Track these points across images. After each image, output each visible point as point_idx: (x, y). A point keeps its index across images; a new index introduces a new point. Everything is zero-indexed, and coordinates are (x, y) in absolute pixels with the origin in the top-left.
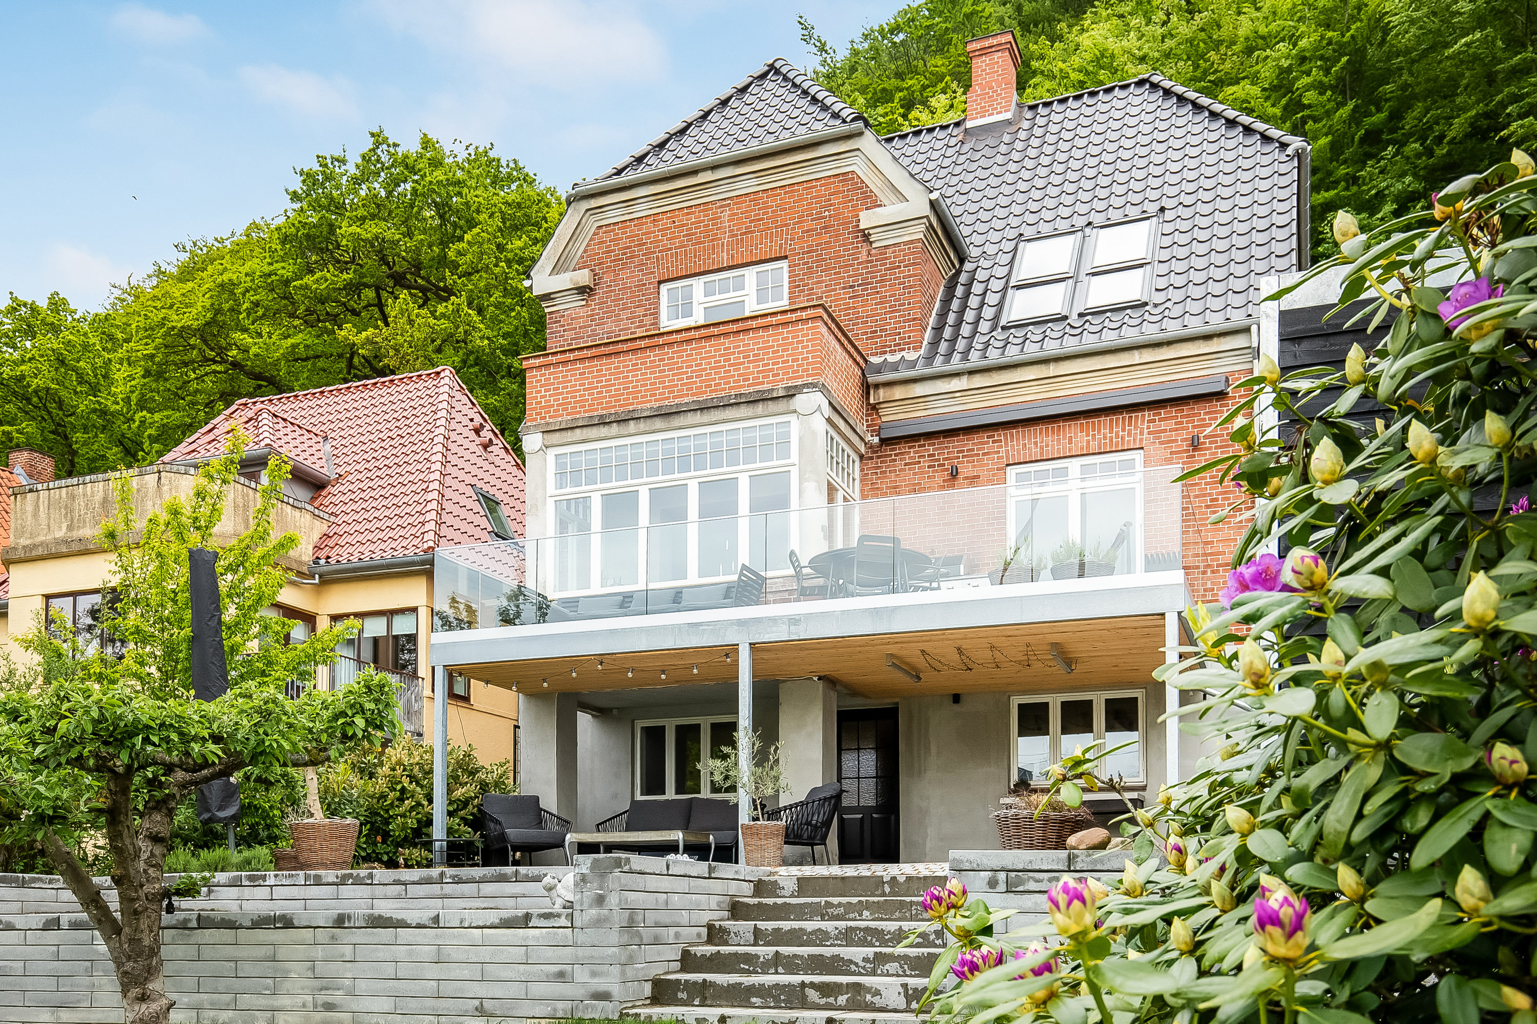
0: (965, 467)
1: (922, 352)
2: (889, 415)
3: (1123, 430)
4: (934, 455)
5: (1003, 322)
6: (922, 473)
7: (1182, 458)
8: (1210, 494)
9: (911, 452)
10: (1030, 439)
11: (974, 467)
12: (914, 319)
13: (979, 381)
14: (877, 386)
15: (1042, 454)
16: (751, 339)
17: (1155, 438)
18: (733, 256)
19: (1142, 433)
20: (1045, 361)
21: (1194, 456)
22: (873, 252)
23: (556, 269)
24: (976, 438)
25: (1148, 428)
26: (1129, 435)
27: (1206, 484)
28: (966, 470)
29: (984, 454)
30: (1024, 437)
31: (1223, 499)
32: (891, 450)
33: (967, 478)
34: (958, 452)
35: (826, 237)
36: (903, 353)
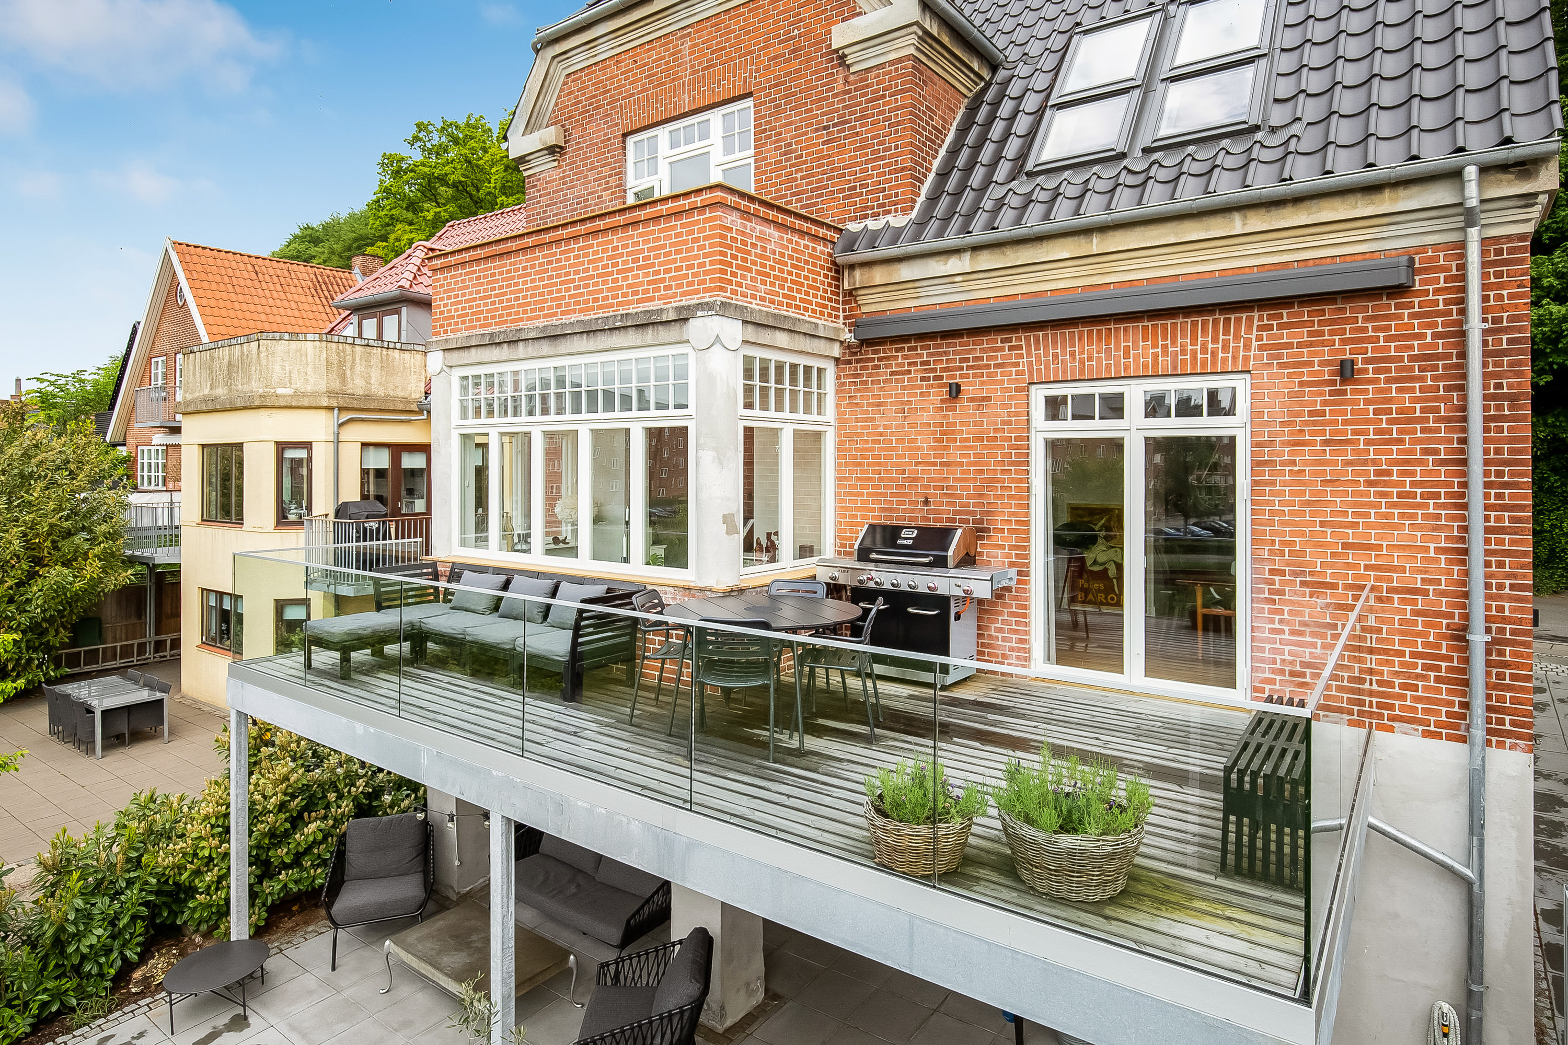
0: (971, 384)
1: (914, 214)
2: (871, 304)
3: (1215, 340)
4: (928, 363)
5: (1029, 166)
6: (914, 388)
7: (1321, 394)
8: (1374, 462)
9: (900, 358)
10: (1064, 348)
11: (982, 383)
12: (903, 169)
13: (986, 260)
14: (852, 267)
15: (1082, 371)
16: (620, 240)
17: (1270, 357)
18: (694, 98)
19: (1247, 347)
20: (1087, 231)
21: (1344, 392)
22: (852, 78)
23: (530, 127)
24: (986, 342)
25: (1260, 338)
26: (1225, 348)
27: (1368, 442)
28: (971, 388)
29: (997, 366)
30: (1055, 343)
31: (1402, 473)
32: (874, 352)
33: (972, 400)
34: (962, 360)
35: (795, 64)
36: (889, 218)
